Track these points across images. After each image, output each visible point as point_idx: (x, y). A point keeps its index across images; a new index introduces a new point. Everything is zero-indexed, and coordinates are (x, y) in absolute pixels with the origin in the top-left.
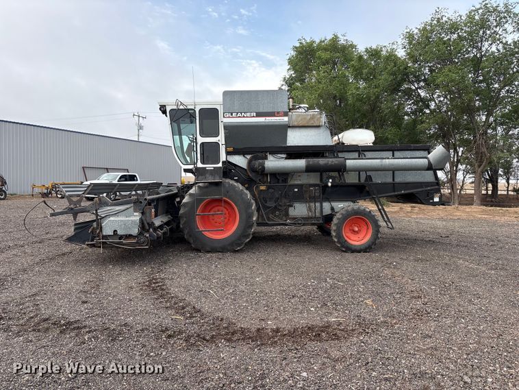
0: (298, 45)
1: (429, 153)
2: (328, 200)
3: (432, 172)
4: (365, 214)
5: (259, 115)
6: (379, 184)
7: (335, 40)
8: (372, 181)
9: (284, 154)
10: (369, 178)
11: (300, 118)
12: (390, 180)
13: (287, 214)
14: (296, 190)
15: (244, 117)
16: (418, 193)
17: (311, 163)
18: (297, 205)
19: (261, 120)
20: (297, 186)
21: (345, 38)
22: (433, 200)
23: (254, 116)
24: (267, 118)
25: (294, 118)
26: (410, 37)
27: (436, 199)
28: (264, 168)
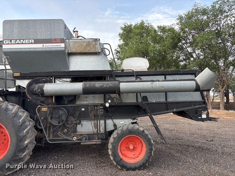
0: (123, 26)
1: (196, 76)
2: (111, 118)
3: (199, 93)
4: (139, 133)
5: (37, 42)
6: (154, 103)
7: (142, 23)
8: (148, 101)
9: (69, 78)
10: (145, 98)
11: (77, 45)
12: (163, 100)
13: (75, 131)
14: (83, 109)
15: (22, 43)
16: (188, 110)
17: (87, 86)
18: (84, 123)
19: (39, 46)
20: (84, 106)
21: (148, 22)
22: (201, 117)
23: (32, 43)
24: (45, 45)
25: (71, 44)
26: (181, 18)
27: (204, 116)
28: (43, 90)
